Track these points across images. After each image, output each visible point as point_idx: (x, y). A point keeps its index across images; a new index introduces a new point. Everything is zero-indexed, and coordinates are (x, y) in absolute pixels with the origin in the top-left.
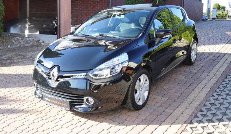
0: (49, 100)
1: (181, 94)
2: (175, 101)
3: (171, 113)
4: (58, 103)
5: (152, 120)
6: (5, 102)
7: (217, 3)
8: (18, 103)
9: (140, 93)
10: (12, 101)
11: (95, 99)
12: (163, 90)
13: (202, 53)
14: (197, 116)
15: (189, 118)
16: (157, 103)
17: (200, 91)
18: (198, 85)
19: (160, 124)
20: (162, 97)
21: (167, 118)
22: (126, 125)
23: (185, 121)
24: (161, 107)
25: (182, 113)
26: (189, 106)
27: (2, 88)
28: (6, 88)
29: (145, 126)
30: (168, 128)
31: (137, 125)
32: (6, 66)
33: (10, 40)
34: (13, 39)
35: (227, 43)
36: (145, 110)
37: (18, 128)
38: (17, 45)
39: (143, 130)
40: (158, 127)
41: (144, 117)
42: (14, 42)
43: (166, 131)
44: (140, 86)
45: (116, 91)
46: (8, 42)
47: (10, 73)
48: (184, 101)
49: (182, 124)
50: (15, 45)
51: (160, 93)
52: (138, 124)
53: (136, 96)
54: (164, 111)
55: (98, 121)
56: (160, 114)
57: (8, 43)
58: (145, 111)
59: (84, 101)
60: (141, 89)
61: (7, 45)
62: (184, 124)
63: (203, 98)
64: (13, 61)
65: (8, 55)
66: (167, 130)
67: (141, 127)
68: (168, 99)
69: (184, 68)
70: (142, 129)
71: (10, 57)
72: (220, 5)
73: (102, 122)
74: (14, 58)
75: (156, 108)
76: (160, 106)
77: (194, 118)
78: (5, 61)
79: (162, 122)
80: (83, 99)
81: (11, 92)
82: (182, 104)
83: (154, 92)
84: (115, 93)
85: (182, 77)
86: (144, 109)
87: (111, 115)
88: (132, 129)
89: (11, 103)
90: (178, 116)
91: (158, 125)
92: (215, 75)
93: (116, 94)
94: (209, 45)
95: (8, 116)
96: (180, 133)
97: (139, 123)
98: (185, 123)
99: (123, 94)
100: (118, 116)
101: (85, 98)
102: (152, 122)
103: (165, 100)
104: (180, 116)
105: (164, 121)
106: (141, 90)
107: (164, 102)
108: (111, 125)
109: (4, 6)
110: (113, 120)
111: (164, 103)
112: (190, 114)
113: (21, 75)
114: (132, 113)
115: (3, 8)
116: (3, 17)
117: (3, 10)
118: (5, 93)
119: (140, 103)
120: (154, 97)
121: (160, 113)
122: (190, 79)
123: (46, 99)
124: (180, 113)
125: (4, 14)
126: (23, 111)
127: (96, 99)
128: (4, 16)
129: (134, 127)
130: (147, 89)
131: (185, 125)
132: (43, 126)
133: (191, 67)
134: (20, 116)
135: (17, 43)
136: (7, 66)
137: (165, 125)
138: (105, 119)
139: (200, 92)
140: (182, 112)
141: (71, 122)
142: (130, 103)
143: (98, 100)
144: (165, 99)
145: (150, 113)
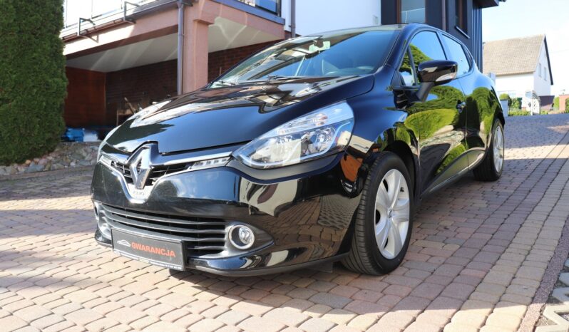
0: (129, 245)
1: (493, 234)
2: (480, 251)
3: (483, 279)
4: (152, 250)
5: (432, 297)
6: (24, 264)
7: (504, 95)
8: (56, 264)
9: (387, 221)
10: (43, 260)
11: (259, 232)
12: (442, 229)
13: (510, 161)
14: (561, 283)
15: (539, 287)
16: (432, 256)
17: (540, 226)
18: (528, 215)
19: (458, 306)
20: (443, 244)
21: (474, 291)
22: (354, 313)
23: (532, 295)
24: (445, 265)
25: (513, 278)
26: (525, 260)
27: (31, 235)
28: (38, 235)
29: (415, 312)
30: (487, 317)
31: (390, 311)
32: (56, 197)
33: (77, 151)
34: (83, 150)
35: (559, 144)
36: (403, 273)
37: (31, 324)
38: (90, 161)
39: (409, 325)
40: (454, 314)
41: (405, 291)
42: (84, 154)
43: (484, 324)
44: (388, 203)
45: (319, 219)
46: (71, 154)
47: (59, 208)
48: (507, 250)
49: (528, 305)
50: (87, 161)
51: (436, 235)
52: (392, 309)
53: (379, 229)
54: (459, 275)
55: (268, 305)
56: (452, 282)
57: (72, 158)
58: (403, 275)
59: (225, 239)
60: (389, 212)
61: (69, 161)
62: (531, 303)
63: (556, 243)
64: (75, 188)
65: (68, 179)
66: (485, 321)
67: (403, 316)
68: (461, 247)
69: (480, 186)
70: (407, 322)
71: (71, 183)
72: (511, 97)
73: (280, 306)
74: (78, 183)
75: (434, 268)
76: (443, 264)
77: (554, 288)
78: (58, 189)
79: (464, 302)
80: (222, 231)
81: (47, 242)
82: (503, 256)
83: (419, 235)
84: (318, 224)
85: (480, 203)
86: (399, 271)
87: (306, 287)
88: (376, 322)
89: (38, 264)
90: (506, 283)
91: (454, 310)
92: (561, 195)
93: (321, 226)
94: (520, 147)
95: (17, 293)
96: (532, 328)
97: (394, 306)
98: (533, 300)
99: (342, 226)
100: (326, 290)
101: (229, 229)
102: (432, 301)
103: (454, 249)
104: (510, 284)
105: (468, 299)
106: (390, 217)
107: (451, 253)
108: (307, 314)
109: (67, 80)
110: (311, 299)
111: (452, 255)
112: (540, 279)
113: (82, 211)
114: (366, 281)
115: (66, 84)
116: (63, 102)
117: (66, 86)
118: (32, 244)
119: (390, 253)
120: (421, 243)
121: (450, 280)
122: (502, 205)
123: (120, 242)
124: (508, 277)
125: (66, 93)
126: (62, 281)
127: (263, 232)
128: (65, 100)
129: (380, 318)
130: (405, 214)
131: (536, 307)
132: (105, 317)
133: (495, 184)
134: (51, 292)
135: (91, 158)
136: (59, 197)
137: (476, 307)
138: (289, 298)
139: (541, 230)
140: (512, 276)
141: (189, 307)
142: (364, 250)
143: (268, 232)
144: (452, 247)
145: (419, 282)
